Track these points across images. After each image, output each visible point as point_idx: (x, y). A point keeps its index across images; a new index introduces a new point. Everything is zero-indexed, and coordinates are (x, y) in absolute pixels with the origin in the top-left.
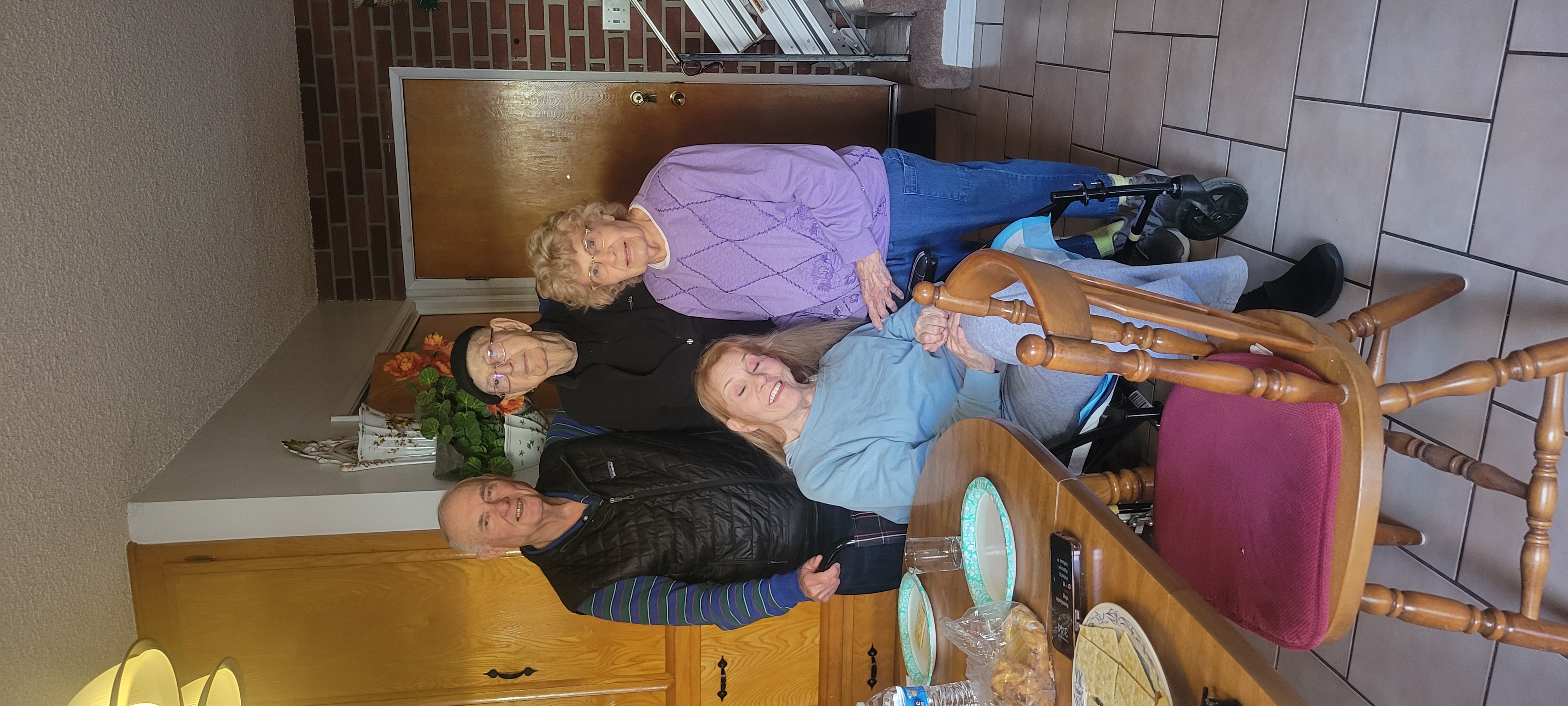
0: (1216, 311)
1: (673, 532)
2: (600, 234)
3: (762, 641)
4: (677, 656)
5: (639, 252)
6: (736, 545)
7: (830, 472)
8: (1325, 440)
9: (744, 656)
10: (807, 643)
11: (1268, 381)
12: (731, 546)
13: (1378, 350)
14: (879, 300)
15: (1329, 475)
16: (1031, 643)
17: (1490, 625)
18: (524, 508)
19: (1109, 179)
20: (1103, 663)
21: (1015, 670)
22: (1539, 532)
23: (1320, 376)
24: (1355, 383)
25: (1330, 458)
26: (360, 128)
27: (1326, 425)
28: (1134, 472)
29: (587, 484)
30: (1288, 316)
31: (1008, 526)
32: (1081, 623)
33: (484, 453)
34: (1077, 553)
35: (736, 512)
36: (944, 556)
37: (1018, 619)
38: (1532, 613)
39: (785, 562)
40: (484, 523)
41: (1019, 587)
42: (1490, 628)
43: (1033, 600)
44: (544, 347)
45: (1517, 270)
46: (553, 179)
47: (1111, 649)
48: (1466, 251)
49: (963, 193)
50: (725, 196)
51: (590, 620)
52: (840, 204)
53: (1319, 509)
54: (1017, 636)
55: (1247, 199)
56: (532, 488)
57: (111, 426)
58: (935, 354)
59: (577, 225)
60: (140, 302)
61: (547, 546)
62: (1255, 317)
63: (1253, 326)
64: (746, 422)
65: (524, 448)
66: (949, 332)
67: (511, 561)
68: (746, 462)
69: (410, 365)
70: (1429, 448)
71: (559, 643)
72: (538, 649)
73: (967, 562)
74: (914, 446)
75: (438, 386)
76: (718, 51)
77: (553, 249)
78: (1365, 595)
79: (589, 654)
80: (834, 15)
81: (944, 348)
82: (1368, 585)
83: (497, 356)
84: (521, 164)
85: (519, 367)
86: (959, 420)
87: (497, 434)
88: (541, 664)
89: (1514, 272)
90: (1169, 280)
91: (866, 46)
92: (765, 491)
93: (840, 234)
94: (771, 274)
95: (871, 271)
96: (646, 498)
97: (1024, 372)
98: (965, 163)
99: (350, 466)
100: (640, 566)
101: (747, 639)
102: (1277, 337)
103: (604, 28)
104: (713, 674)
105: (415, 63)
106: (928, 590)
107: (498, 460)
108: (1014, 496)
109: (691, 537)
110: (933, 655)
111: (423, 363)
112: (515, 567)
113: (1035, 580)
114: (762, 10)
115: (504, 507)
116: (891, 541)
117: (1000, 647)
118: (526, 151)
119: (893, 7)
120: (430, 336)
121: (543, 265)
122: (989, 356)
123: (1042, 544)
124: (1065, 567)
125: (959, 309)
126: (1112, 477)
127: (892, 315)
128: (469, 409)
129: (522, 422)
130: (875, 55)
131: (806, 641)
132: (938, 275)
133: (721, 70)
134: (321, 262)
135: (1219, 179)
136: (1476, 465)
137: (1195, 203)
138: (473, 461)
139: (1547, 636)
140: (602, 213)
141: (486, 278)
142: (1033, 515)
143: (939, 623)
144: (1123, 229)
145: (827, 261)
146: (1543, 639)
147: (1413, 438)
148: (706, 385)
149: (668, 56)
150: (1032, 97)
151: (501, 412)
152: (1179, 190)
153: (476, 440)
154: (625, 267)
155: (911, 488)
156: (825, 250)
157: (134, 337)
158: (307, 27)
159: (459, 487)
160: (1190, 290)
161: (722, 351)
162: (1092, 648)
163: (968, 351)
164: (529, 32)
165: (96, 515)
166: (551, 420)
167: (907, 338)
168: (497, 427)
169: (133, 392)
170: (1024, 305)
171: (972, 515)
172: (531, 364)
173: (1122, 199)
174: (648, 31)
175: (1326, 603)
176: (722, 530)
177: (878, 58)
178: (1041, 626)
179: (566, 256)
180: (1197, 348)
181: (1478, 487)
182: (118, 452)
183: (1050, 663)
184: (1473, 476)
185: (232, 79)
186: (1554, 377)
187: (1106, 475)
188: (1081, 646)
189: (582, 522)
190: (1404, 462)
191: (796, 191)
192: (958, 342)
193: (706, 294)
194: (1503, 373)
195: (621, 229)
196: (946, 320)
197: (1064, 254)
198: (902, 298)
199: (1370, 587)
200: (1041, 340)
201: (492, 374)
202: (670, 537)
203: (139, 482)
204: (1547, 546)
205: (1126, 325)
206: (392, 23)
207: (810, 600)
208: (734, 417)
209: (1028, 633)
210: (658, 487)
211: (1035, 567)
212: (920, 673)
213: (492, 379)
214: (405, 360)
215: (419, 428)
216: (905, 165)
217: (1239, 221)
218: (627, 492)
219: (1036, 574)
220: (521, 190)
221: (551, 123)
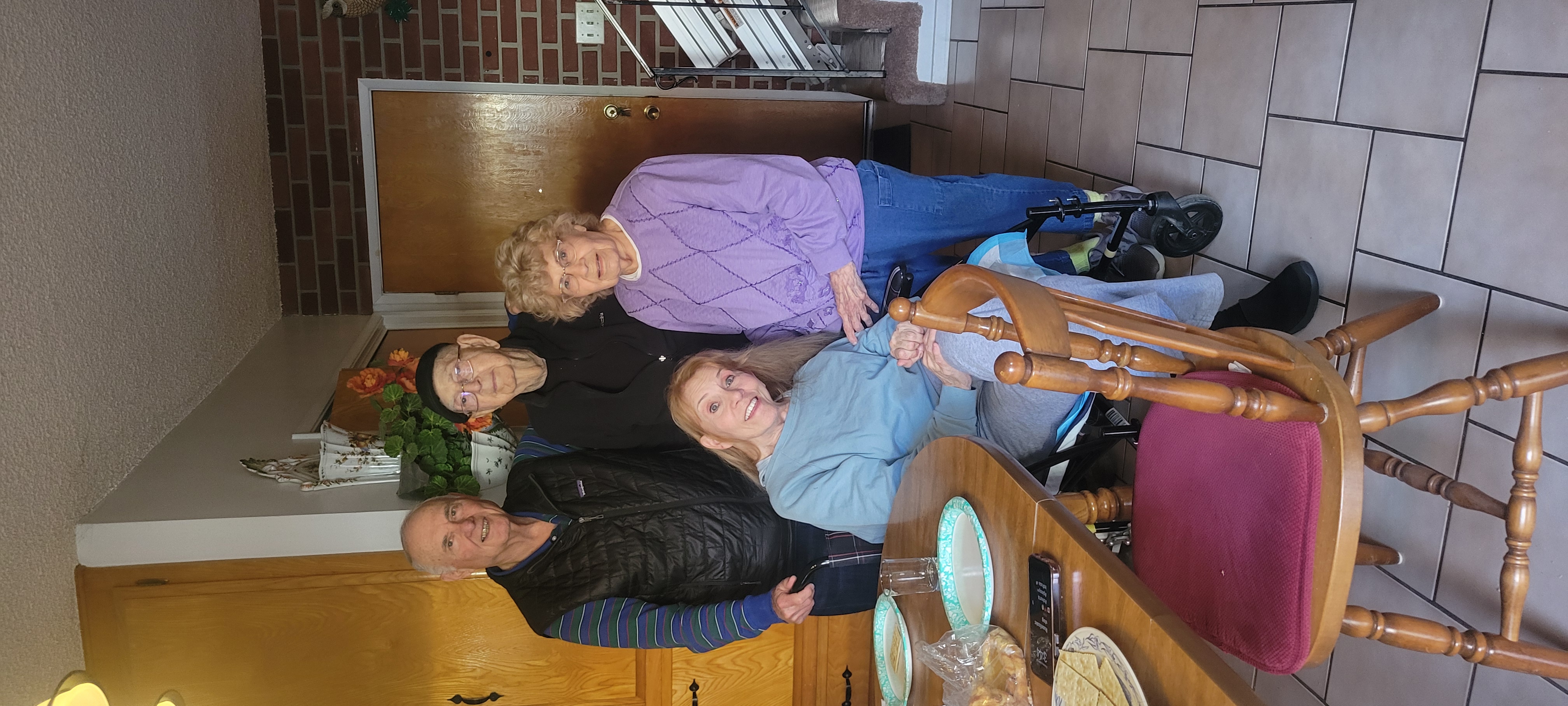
0: (1194, 328)
1: (643, 553)
2: (571, 245)
3: (734, 663)
4: (647, 680)
5: (611, 265)
6: (708, 566)
7: (803, 490)
8: (1305, 460)
9: (717, 678)
10: (780, 665)
11: (1248, 400)
12: (703, 567)
13: (1354, 368)
14: (854, 314)
15: (1309, 495)
16: (1009, 668)
17: (1470, 647)
18: (491, 528)
19: (1086, 195)
20: (1084, 689)
21: (993, 696)
22: (1519, 553)
23: (1299, 394)
24: (1334, 402)
25: (1310, 478)
26: (328, 139)
27: (1306, 444)
28: (1112, 491)
29: (556, 503)
30: (1267, 334)
31: (985, 547)
32: (1061, 648)
33: (450, 472)
34: (1056, 576)
35: (709, 532)
36: (920, 578)
37: (996, 643)
38: (1512, 635)
39: (759, 583)
40: (447, 544)
41: (997, 609)
42: (1471, 650)
43: (1011, 624)
44: (513, 364)
45: (1491, 288)
46: (525, 193)
47: (1091, 675)
48: (1440, 269)
49: (937, 207)
50: (699, 206)
51: (559, 643)
52: (815, 216)
53: (1300, 530)
54: (995, 660)
55: (1222, 216)
56: (498, 506)
57: (60, 445)
58: (911, 370)
59: (548, 236)
60: (93, 317)
61: (514, 567)
62: (1231, 334)
63: (1232, 344)
64: (720, 438)
65: (492, 466)
66: (924, 348)
67: (476, 583)
68: (719, 481)
69: (374, 382)
70: (1407, 468)
71: (527, 667)
72: (504, 673)
73: (943, 584)
74: (889, 463)
75: (403, 402)
76: (693, 66)
77: (523, 260)
78: (1346, 617)
79: (557, 679)
80: (810, 31)
81: (919, 363)
82: (1349, 607)
83: (464, 374)
84: (491, 177)
85: (487, 384)
86: (935, 438)
87: (463, 453)
88: (506, 689)
89: (1488, 290)
90: (1145, 296)
91: (841, 62)
92: (738, 511)
93: (814, 247)
94: (744, 286)
95: (845, 284)
96: (616, 518)
97: (999, 389)
98: (942, 177)
99: (311, 486)
100: (610, 587)
101: (719, 661)
102: (1255, 355)
103: (578, 42)
104: (685, 698)
105: (384, 76)
106: (904, 611)
107: (464, 479)
108: (991, 517)
109: (662, 558)
110: (909, 679)
111: (386, 380)
112: (481, 589)
113: (1013, 603)
114: (737, 25)
115: (469, 527)
116: (865, 560)
117: (977, 672)
118: (497, 164)
119: (868, 23)
120: (395, 351)
121: (512, 276)
122: (966, 373)
123: (1020, 565)
124: (1043, 590)
125: (936, 326)
126: (1090, 496)
127: (867, 329)
128: (435, 427)
129: (490, 440)
130: (850, 71)
131: (780, 663)
132: (913, 291)
133: (696, 84)
134: (286, 276)
135: (1193, 196)
136: (1454, 483)
137: (1170, 220)
138: (439, 480)
139: (1527, 658)
140: (573, 223)
141: (456, 292)
142: (1010, 537)
143: (916, 647)
144: (1098, 246)
145: (801, 273)
146: (1523, 661)
147: (1391, 457)
148: (679, 401)
149: (643, 70)
150: (1007, 113)
151: (468, 430)
152: (1154, 207)
153: (442, 459)
154: (596, 279)
155: (886, 506)
156: (800, 262)
157: (86, 353)
158: (274, 37)
159: (423, 506)
160: (1166, 306)
161: (697, 366)
162: (1073, 674)
163: (944, 368)
164: (502, 45)
165: (42, 537)
166: (519, 437)
167: (882, 353)
168: (464, 445)
169: (83, 410)
170: (1001, 322)
171: (949, 535)
172: (499, 382)
173: (1098, 216)
174: (622, 45)
175: (1308, 626)
176: (694, 552)
177: (853, 74)
178: (1020, 650)
179: (537, 268)
180: (1174, 365)
181: (1455, 506)
182: (67, 472)
183: (1029, 688)
184: (1452, 496)
185: (193, 88)
186: (1532, 397)
187: (1083, 494)
188: (1061, 671)
189: (550, 542)
190: (1383, 481)
191: (770, 202)
192: (934, 358)
193: (678, 306)
194: (1481, 392)
195: (594, 240)
196: (922, 335)
197: (1040, 270)
198: (877, 311)
199: (1352, 609)
200: (1020, 358)
201: (459, 392)
202: (641, 558)
203: (89, 502)
204: (1526, 567)
205: (1103, 342)
206: (361, 34)
207: (785, 622)
208: (708, 434)
209: (1005, 657)
210: (629, 507)
211: (1013, 590)
212: (895, 697)
213: (459, 397)
214: (369, 376)
215: (383, 445)
216: (879, 177)
217: (1213, 239)
218: (596, 512)
219: (1014, 596)
220: (492, 204)
221: (523, 137)
